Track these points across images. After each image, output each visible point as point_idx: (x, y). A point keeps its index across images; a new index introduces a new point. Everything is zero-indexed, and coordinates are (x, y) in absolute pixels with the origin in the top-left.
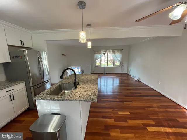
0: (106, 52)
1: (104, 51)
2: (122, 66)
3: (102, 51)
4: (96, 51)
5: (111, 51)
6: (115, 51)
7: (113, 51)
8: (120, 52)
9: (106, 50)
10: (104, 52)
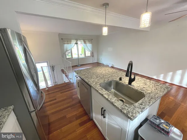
0: (77, 41)
1: (74, 40)
2: (93, 57)
3: (72, 40)
4: (65, 40)
5: (82, 41)
6: (86, 40)
7: (84, 41)
8: (90, 42)
9: (77, 40)
10: (75, 42)
